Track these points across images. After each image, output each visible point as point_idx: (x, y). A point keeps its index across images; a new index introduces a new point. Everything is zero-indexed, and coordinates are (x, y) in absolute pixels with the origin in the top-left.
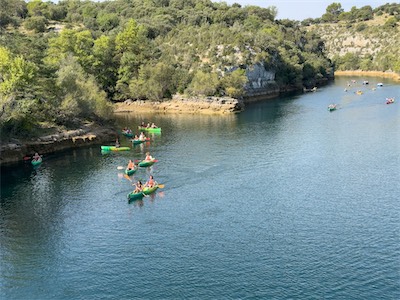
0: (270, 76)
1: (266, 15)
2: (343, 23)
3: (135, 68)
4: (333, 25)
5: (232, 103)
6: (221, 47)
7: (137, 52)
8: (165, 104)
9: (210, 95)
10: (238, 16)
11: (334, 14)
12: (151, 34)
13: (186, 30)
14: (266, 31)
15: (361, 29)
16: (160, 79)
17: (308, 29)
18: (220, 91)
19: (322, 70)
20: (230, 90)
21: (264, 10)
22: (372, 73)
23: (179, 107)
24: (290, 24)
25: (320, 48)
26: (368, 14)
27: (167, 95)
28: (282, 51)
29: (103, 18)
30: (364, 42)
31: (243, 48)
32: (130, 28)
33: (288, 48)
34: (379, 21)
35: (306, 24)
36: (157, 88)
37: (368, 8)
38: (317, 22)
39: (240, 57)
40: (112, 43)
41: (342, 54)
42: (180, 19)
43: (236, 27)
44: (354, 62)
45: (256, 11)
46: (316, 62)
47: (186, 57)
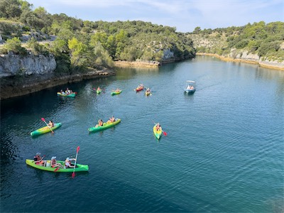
0: (172, 54)
1: (172, 30)
2: (200, 34)
3: (122, 48)
4: (197, 35)
5: (157, 63)
6: (154, 42)
7: (123, 42)
8: (133, 63)
9: (149, 60)
10: (160, 30)
11: (197, 31)
12: (129, 36)
13: (142, 34)
14: (172, 36)
15: (207, 37)
16: (132, 53)
17: (188, 36)
18: (153, 59)
19: (191, 52)
20: (157, 58)
21: (172, 28)
22: (209, 54)
23: (138, 64)
24: (181, 34)
25: (191, 44)
26: (210, 31)
27: (134, 59)
28: (177, 44)
29: (111, 28)
30: (208, 42)
31: (163, 43)
32: (121, 32)
33: (179, 43)
34: (214, 34)
35: (187, 34)
36: (130, 57)
37: (210, 29)
38: (191, 33)
39: (161, 46)
40: (114, 38)
41: (199, 47)
42: (140, 30)
43: (161, 34)
44: (203, 50)
45: (169, 28)
46: (189, 49)
47: (142, 45)
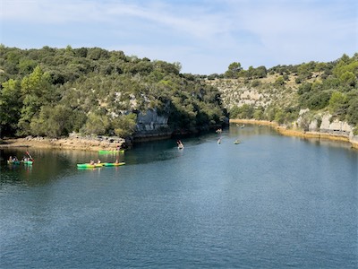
0: (163, 121)
1: (172, 70)
2: (242, 79)
3: (36, 109)
4: (233, 81)
5: (119, 141)
6: (118, 94)
7: (39, 96)
8: (62, 141)
9: (100, 135)
10: (145, 68)
11: (235, 71)
12: (60, 80)
13: (93, 78)
15: (256, 85)
16: (58, 119)
18: (109, 131)
19: (216, 118)
20: (118, 131)
21: (170, 64)
22: (263, 122)
23: (73, 144)
24: (192, 78)
25: (217, 99)
26: (263, 72)
27: (65, 133)
28: (175, 100)
29: (23, 64)
30: (258, 96)
31: (138, 96)
33: (184, 97)
34: (271, 79)
35: (211, 78)
36: (56, 127)
37: (263, 68)
38: (221, 77)
39: (134, 104)
40: (18, 86)
41: (240, 105)
42: (93, 69)
43: (136, 78)
44: (249, 112)
45: (163, 65)
46: (210, 110)
47: (87, 101)
